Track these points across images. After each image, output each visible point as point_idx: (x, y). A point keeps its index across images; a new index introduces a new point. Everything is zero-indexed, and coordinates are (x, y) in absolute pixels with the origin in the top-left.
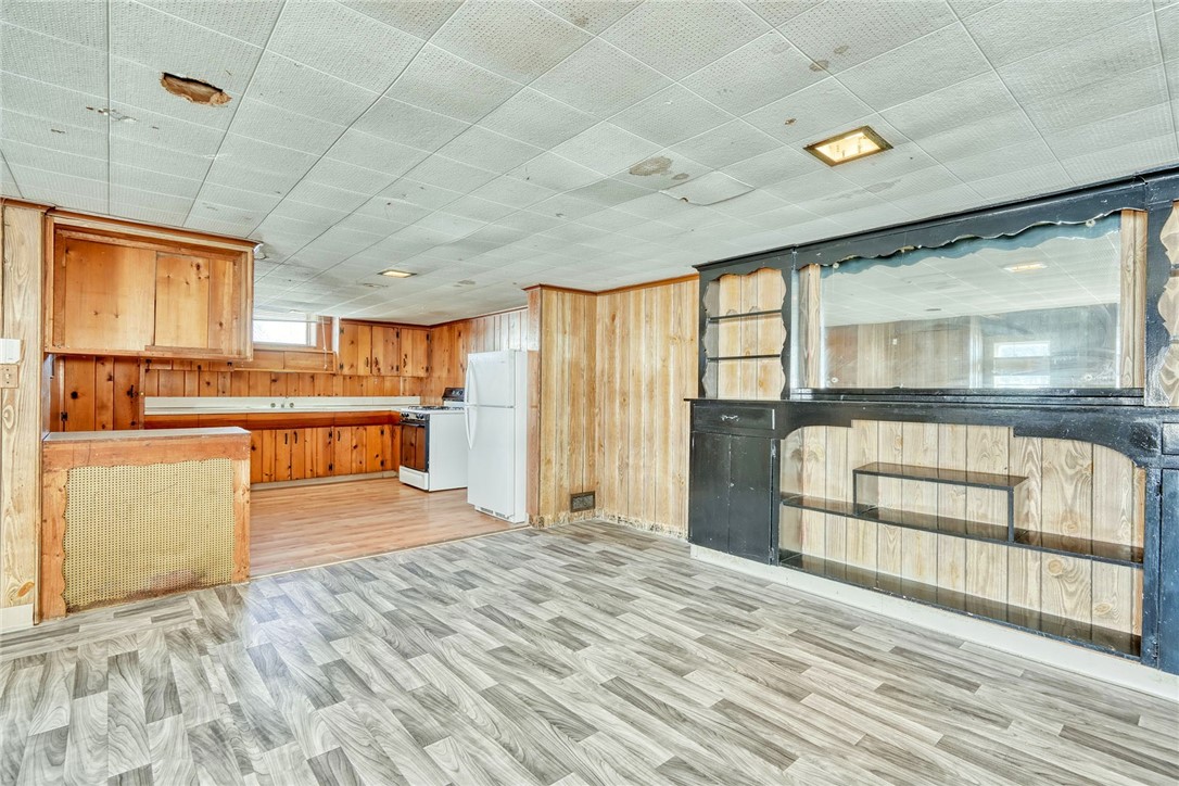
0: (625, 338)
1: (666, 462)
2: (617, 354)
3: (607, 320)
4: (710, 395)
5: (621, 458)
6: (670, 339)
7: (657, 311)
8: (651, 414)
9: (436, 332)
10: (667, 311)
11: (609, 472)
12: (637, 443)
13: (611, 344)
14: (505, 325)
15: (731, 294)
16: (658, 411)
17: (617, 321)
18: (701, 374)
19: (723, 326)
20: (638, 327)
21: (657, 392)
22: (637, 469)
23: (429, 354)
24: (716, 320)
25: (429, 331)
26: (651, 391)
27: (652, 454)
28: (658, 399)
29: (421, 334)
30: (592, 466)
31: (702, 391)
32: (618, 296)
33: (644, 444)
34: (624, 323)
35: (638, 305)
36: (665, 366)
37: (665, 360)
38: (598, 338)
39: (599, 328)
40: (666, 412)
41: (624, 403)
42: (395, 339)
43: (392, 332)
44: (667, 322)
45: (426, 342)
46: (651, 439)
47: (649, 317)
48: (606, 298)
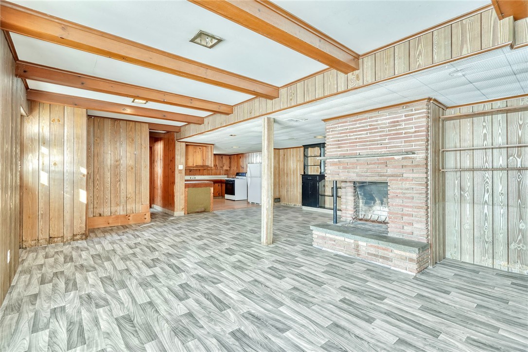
0: (287, 160)
1: (297, 189)
2: (285, 164)
3: (283, 156)
4: (306, 173)
5: (287, 189)
6: (297, 161)
7: (295, 154)
8: (294, 178)
9: (232, 157)
10: (297, 154)
11: (284, 193)
12: (290, 186)
13: (284, 161)
14: (255, 155)
15: (310, 151)
16: (295, 177)
17: (285, 156)
18: (304, 169)
19: (309, 158)
20: (290, 158)
21: (295, 173)
22: (291, 191)
23: (230, 163)
24: (308, 157)
25: (230, 156)
26: (294, 173)
27: (294, 188)
28: (295, 175)
29: (228, 157)
30: (279, 191)
31: (304, 173)
32: (285, 150)
33: (292, 185)
34: (287, 156)
35: (290, 152)
36: (297, 167)
37: (297, 166)
38: (281, 160)
39: (281, 157)
40: (297, 177)
41: (287, 176)
42: (221, 159)
43: (220, 157)
44: (297, 157)
45: (229, 160)
46: (294, 184)
47: (293, 155)
48: (283, 150)
